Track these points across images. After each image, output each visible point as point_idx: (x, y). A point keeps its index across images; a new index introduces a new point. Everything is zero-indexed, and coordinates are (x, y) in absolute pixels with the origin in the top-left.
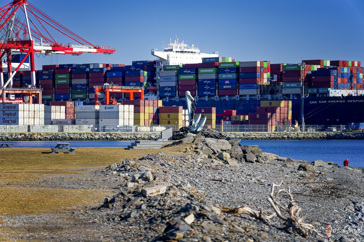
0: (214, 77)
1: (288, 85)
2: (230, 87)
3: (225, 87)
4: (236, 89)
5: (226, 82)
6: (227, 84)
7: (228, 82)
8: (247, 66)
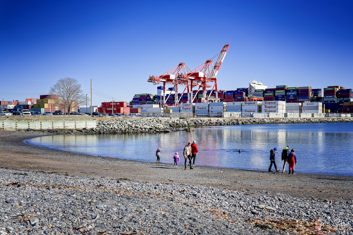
0: (284, 94)
1: (327, 97)
2: (293, 98)
3: (290, 98)
4: (297, 99)
5: (291, 96)
6: (292, 97)
7: (292, 96)
8: (303, 89)
